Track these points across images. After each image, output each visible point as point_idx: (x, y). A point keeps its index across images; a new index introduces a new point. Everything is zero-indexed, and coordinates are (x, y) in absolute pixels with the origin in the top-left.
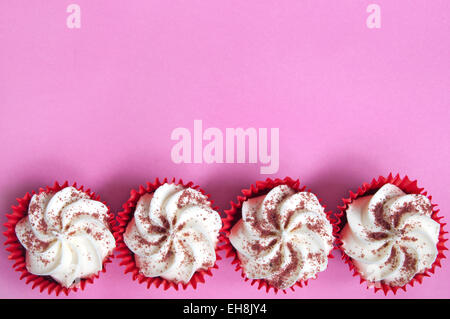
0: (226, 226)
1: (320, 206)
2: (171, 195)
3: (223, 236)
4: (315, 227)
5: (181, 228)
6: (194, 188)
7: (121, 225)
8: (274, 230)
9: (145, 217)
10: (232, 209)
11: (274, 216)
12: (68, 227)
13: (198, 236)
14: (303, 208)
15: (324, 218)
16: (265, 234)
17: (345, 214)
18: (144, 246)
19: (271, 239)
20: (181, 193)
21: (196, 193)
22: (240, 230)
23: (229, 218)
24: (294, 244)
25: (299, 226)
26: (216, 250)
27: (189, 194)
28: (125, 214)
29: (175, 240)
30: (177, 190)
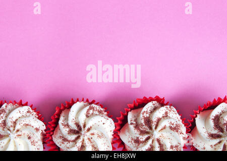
0: (118, 128)
1: (178, 114)
2: (81, 109)
3: (116, 134)
4: (175, 129)
5: (89, 130)
6: (96, 104)
7: (51, 130)
8: (148, 130)
9: (66, 124)
10: (121, 117)
11: (148, 121)
12: (18, 131)
13: (100, 135)
14: (167, 116)
15: (180, 122)
16: (143, 133)
17: (195, 120)
18: (66, 143)
19: (146, 136)
20: (88, 107)
21: (98, 107)
22: (126, 131)
23: (119, 122)
24: (162, 139)
25: (165, 128)
26: (112, 144)
27: (93, 108)
28: (53, 123)
29: (86, 138)
30: (85, 106)
